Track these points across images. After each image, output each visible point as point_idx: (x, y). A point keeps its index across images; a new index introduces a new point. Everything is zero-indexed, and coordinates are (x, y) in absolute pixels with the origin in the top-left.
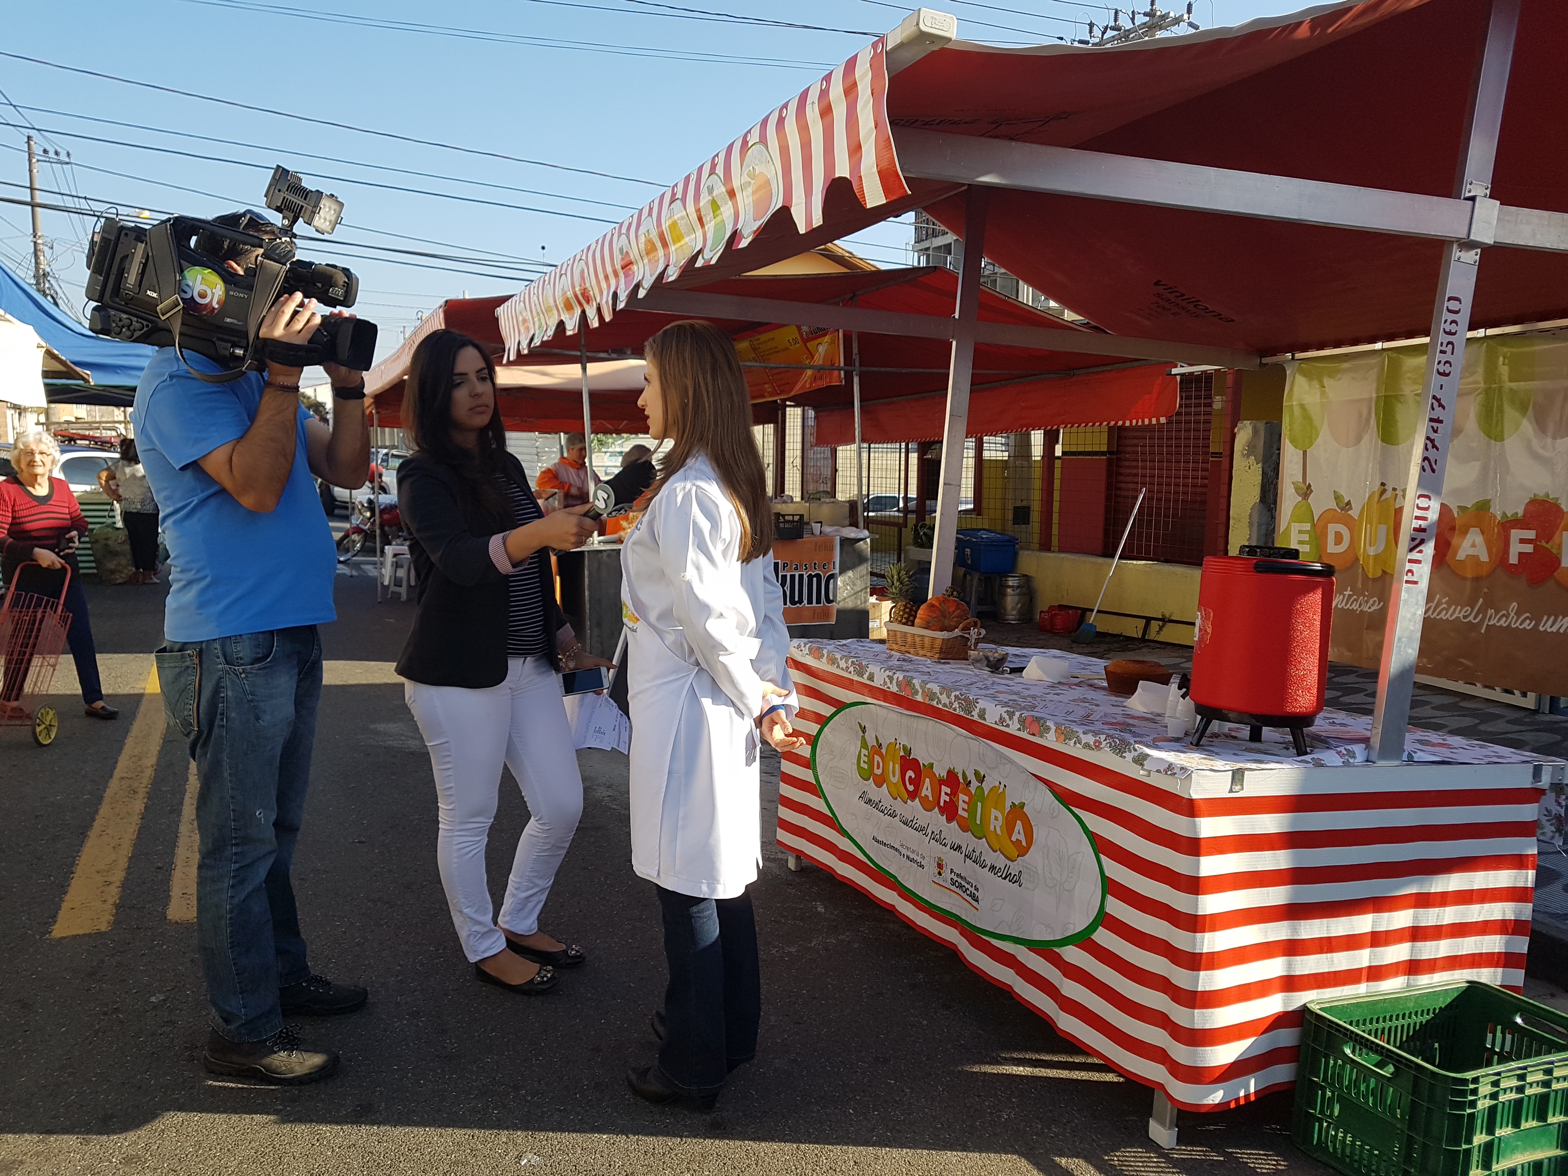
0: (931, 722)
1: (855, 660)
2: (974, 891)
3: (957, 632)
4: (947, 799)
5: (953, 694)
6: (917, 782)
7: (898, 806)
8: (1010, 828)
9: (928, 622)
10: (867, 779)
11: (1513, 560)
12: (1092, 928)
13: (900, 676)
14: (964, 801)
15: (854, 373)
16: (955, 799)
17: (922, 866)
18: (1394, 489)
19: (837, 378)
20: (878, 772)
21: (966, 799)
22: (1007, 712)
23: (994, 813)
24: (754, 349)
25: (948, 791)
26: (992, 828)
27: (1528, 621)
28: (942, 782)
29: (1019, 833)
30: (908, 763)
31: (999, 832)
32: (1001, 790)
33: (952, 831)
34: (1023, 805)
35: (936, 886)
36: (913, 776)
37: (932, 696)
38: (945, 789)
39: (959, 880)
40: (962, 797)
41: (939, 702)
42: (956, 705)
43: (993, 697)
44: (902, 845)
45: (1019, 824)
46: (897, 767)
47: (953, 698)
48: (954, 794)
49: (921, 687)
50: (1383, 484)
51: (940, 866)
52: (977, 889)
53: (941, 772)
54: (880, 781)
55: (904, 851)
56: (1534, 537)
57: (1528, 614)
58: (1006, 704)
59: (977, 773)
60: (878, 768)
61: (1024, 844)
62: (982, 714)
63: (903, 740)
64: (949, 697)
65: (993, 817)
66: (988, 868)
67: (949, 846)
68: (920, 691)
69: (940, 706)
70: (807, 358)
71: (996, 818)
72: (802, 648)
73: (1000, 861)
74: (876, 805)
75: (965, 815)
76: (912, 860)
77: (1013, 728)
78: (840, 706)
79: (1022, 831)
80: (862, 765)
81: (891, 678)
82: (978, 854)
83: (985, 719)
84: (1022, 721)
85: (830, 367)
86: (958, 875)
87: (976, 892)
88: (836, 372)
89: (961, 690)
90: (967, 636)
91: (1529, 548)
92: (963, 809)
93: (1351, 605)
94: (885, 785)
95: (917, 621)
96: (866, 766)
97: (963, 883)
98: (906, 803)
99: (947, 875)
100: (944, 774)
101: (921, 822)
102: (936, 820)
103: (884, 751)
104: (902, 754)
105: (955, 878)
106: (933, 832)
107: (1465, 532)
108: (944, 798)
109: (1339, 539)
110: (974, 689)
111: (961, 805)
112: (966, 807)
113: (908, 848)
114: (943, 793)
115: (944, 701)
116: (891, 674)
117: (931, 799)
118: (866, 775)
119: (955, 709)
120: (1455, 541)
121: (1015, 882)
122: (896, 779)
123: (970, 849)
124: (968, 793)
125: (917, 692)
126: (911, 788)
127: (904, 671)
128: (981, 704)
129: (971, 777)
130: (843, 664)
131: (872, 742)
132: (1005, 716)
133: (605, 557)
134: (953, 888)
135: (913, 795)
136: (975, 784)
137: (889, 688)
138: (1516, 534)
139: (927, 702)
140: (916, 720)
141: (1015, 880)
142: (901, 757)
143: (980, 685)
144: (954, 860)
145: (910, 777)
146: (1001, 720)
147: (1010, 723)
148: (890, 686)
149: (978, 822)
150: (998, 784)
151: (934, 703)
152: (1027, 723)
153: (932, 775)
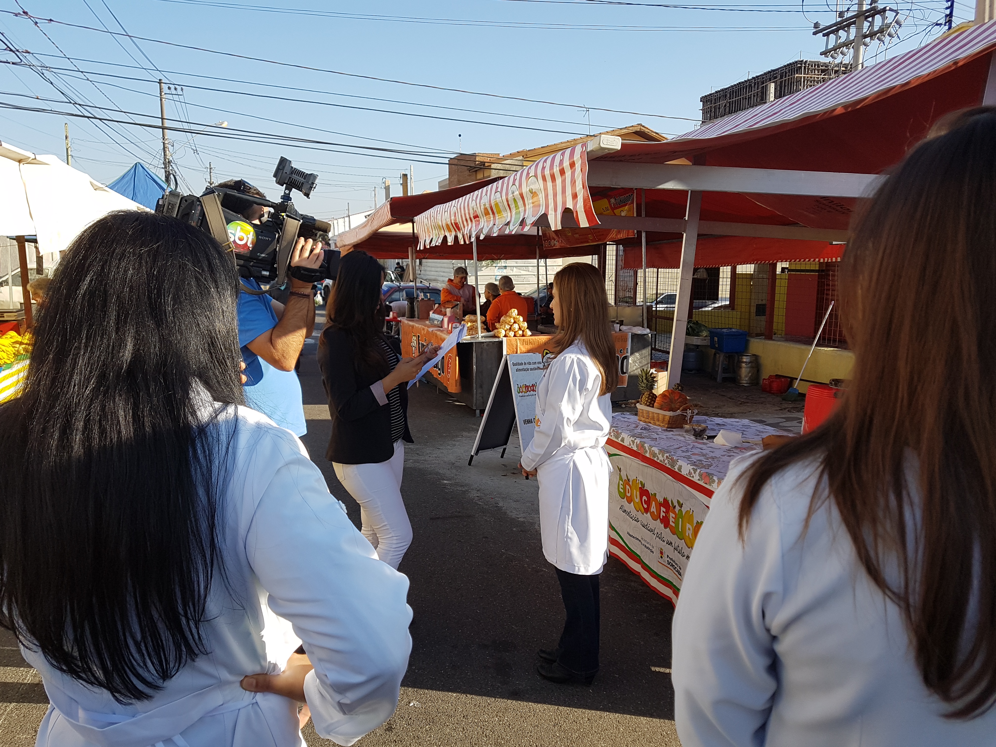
0: (654, 470)
3: (679, 412)
4: (664, 515)
5: (666, 455)
6: (648, 503)
7: (640, 516)
9: (662, 406)
10: (623, 498)
13: (638, 441)
14: (672, 517)
15: (642, 229)
16: (668, 516)
17: (653, 552)
19: (633, 233)
20: (628, 495)
21: (674, 516)
22: (693, 469)
23: (688, 526)
25: (665, 510)
26: (686, 535)
28: (661, 505)
30: (644, 492)
31: (690, 537)
32: (691, 513)
33: (667, 533)
35: (660, 564)
36: (646, 500)
37: (655, 455)
38: (663, 509)
39: (672, 562)
40: (672, 515)
41: (658, 459)
42: (667, 461)
43: (688, 458)
44: (643, 539)
46: (638, 494)
47: (665, 457)
48: (667, 512)
49: (649, 448)
51: (662, 553)
52: (680, 568)
53: (660, 499)
54: (629, 500)
55: (643, 542)
58: (694, 464)
59: (678, 502)
60: (628, 493)
62: (680, 468)
63: (640, 479)
64: (663, 456)
65: (687, 528)
66: (685, 557)
67: (666, 542)
68: (648, 451)
69: (658, 461)
71: (689, 529)
74: (628, 514)
75: (673, 525)
76: (648, 548)
77: (696, 478)
80: (620, 490)
81: (633, 442)
82: (680, 548)
83: (681, 471)
84: (700, 475)
86: (671, 559)
87: (680, 570)
89: (671, 452)
90: (685, 414)
92: (672, 522)
94: (632, 502)
95: (655, 404)
96: (622, 491)
97: (673, 564)
98: (643, 514)
99: (665, 558)
100: (662, 500)
101: (651, 527)
102: (658, 526)
103: (631, 483)
104: (640, 486)
105: (670, 561)
106: (657, 533)
108: (662, 514)
110: (679, 452)
111: (671, 519)
112: (674, 520)
113: (645, 541)
114: (662, 511)
115: (660, 458)
116: (633, 439)
117: (656, 514)
118: (622, 496)
119: (666, 464)
122: (637, 500)
123: (676, 545)
124: (674, 513)
125: (646, 452)
126: (645, 506)
127: (641, 438)
128: (680, 462)
129: (676, 504)
131: (624, 478)
132: (692, 471)
133: (485, 346)
134: (668, 566)
135: (646, 510)
136: (678, 508)
139: (652, 458)
140: (646, 468)
142: (640, 488)
143: (683, 449)
144: (669, 550)
145: (645, 500)
146: (690, 473)
147: (694, 475)
148: (633, 446)
149: (680, 530)
150: (689, 510)
151: (656, 459)
152: (703, 476)
153: (656, 500)
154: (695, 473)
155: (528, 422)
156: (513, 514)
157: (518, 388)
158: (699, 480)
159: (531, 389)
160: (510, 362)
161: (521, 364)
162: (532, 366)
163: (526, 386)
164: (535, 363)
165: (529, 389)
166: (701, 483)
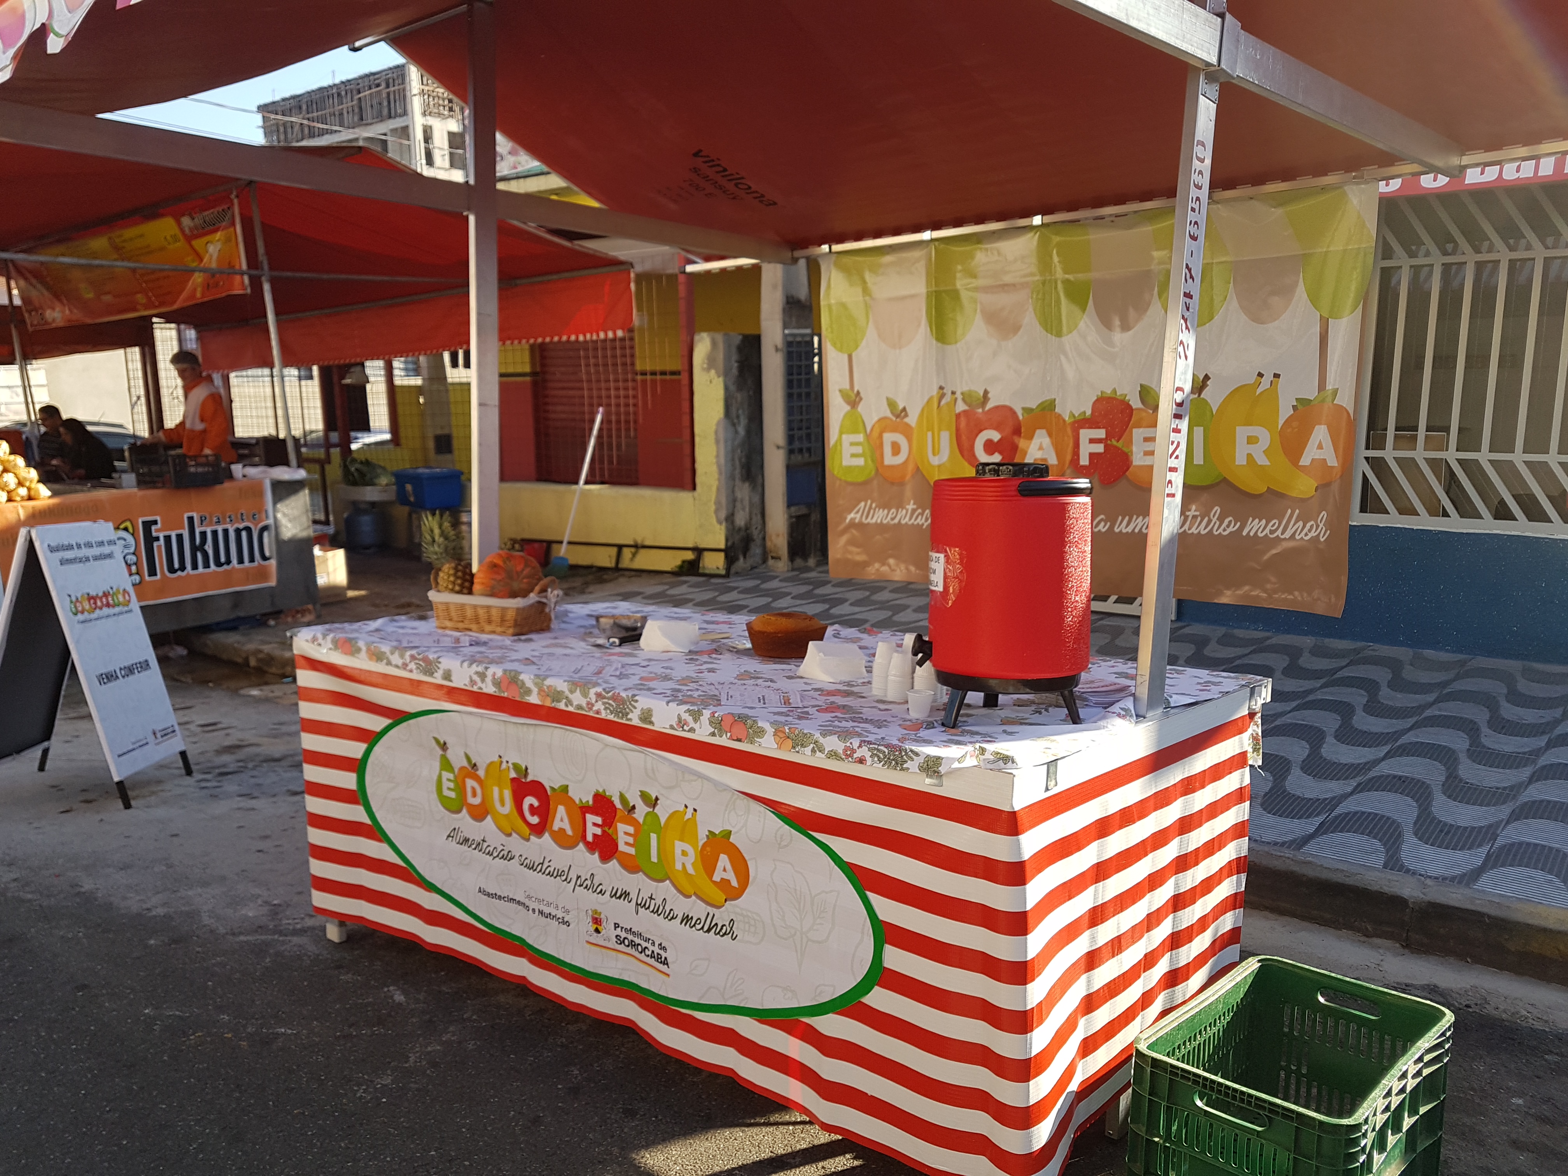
0: (557, 730)
1: (414, 652)
2: (657, 950)
3: (533, 597)
4: (599, 831)
5: (592, 691)
6: (544, 812)
7: (515, 844)
8: (708, 864)
10: (459, 811)
11: (1084, 461)
12: (864, 986)
13: (496, 670)
14: (626, 833)
15: (263, 279)
16: (610, 832)
17: (567, 924)
18: (953, 393)
19: (241, 285)
20: (477, 801)
21: (631, 829)
22: (688, 711)
23: (680, 845)
24: (117, 248)
25: (599, 820)
26: (679, 866)
27: (1102, 524)
28: (585, 810)
29: (724, 868)
30: (525, 787)
31: (690, 870)
32: (689, 815)
33: (609, 873)
34: (729, 833)
35: (593, 947)
36: (536, 804)
37: (557, 696)
38: (591, 818)
39: (630, 937)
40: (624, 829)
41: (569, 702)
42: (599, 706)
44: (529, 897)
45: (724, 861)
46: (508, 794)
47: (593, 697)
48: (607, 824)
49: (536, 684)
50: (941, 388)
51: (597, 921)
52: (663, 948)
53: (583, 796)
54: (479, 813)
55: (532, 905)
56: (1104, 436)
57: (1102, 516)
58: (685, 700)
59: (644, 796)
60: (474, 795)
61: (734, 883)
62: (646, 716)
63: (513, 757)
64: (587, 695)
65: (678, 852)
66: (678, 920)
67: (608, 894)
68: (535, 690)
69: (571, 709)
70: (193, 261)
71: (684, 853)
72: (320, 641)
73: (698, 910)
74: (478, 845)
75: (632, 851)
76: (549, 916)
77: (703, 732)
78: (398, 717)
79: (729, 867)
80: (446, 793)
81: (482, 675)
82: (659, 902)
83: (651, 723)
84: (716, 723)
85: (228, 270)
86: (628, 931)
87: (661, 952)
88: (238, 277)
90: (544, 600)
91: (1099, 448)
92: (627, 843)
93: (916, 519)
94: (489, 818)
95: (478, 587)
96: (453, 795)
97: (637, 940)
98: (524, 839)
99: (609, 931)
100: (588, 799)
101: (555, 864)
102: (580, 859)
103: (481, 773)
104: (513, 775)
105: (623, 935)
106: (578, 877)
107: (1031, 437)
108: (592, 831)
109: (896, 449)
111: (623, 838)
112: (631, 840)
113: (540, 901)
114: (589, 825)
115: (577, 701)
116: (480, 669)
117: (570, 832)
118: (454, 806)
119: (598, 712)
120: (1022, 443)
121: (725, 934)
122: (508, 807)
123: (645, 896)
124: (634, 823)
125: (529, 692)
126: (535, 820)
128: (644, 702)
129: (634, 799)
130: (396, 659)
131: (459, 762)
132: (686, 717)
134: (621, 947)
135: (538, 830)
136: (642, 809)
137: (480, 688)
138: (1086, 434)
139: (548, 703)
140: (532, 729)
141: (726, 931)
142: (513, 780)
144: (619, 911)
145: (531, 806)
146: (681, 723)
147: (696, 726)
148: (483, 686)
149: (654, 859)
150: (682, 808)
151: (562, 706)
152: (726, 725)
153: (568, 802)
154: (696, 720)
155: (107, 677)
156: (133, 904)
157: (71, 602)
158: (713, 734)
159: (102, 602)
160: (42, 543)
161: (70, 547)
162: (96, 551)
163: (90, 598)
164: (101, 544)
165: (99, 603)
166: (723, 741)
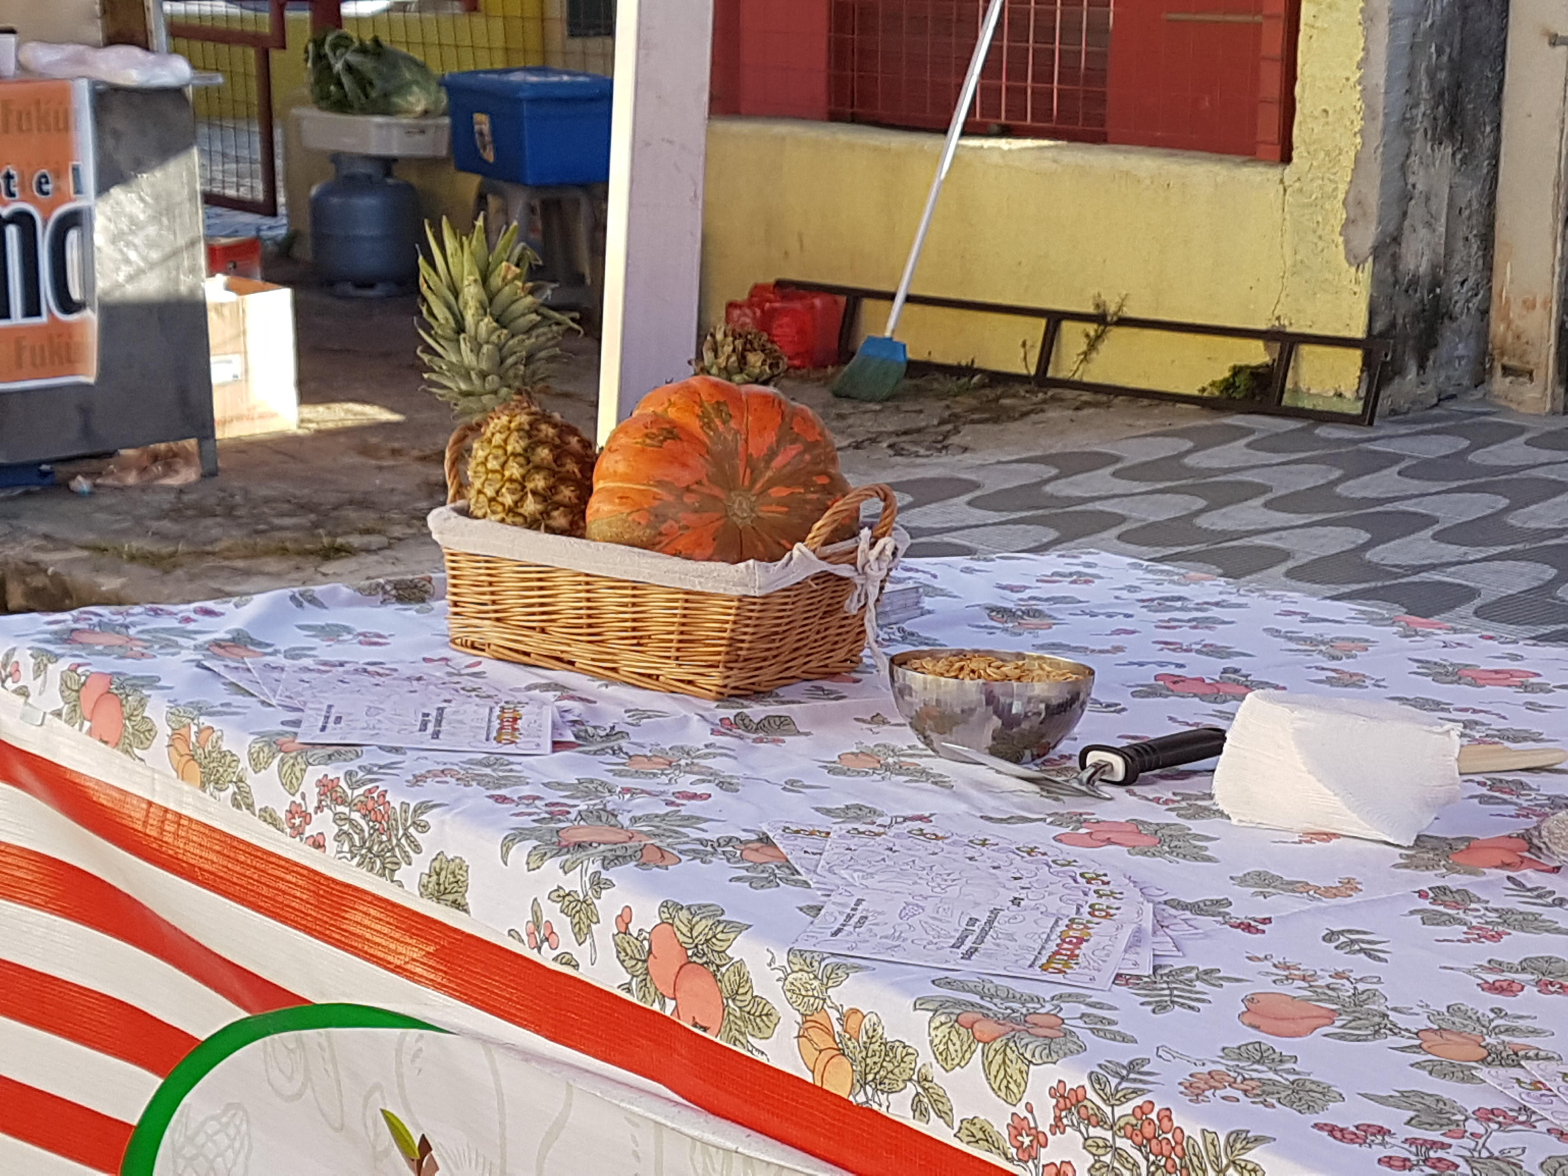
9: (659, 517)
90: (844, 570)
